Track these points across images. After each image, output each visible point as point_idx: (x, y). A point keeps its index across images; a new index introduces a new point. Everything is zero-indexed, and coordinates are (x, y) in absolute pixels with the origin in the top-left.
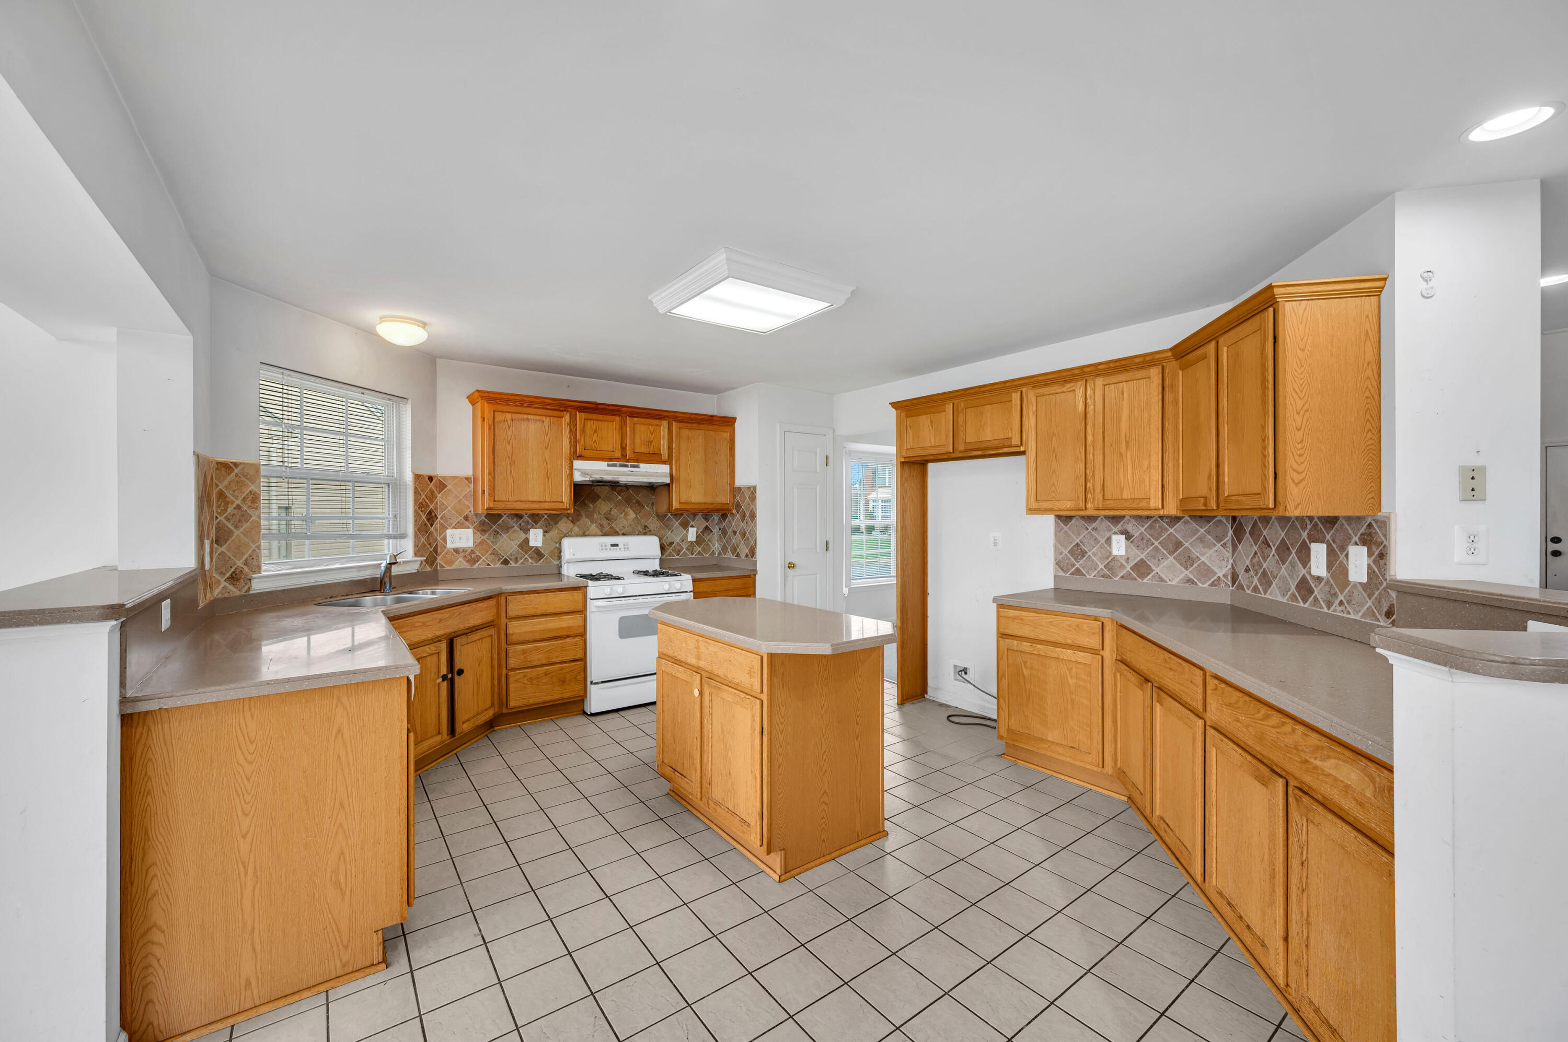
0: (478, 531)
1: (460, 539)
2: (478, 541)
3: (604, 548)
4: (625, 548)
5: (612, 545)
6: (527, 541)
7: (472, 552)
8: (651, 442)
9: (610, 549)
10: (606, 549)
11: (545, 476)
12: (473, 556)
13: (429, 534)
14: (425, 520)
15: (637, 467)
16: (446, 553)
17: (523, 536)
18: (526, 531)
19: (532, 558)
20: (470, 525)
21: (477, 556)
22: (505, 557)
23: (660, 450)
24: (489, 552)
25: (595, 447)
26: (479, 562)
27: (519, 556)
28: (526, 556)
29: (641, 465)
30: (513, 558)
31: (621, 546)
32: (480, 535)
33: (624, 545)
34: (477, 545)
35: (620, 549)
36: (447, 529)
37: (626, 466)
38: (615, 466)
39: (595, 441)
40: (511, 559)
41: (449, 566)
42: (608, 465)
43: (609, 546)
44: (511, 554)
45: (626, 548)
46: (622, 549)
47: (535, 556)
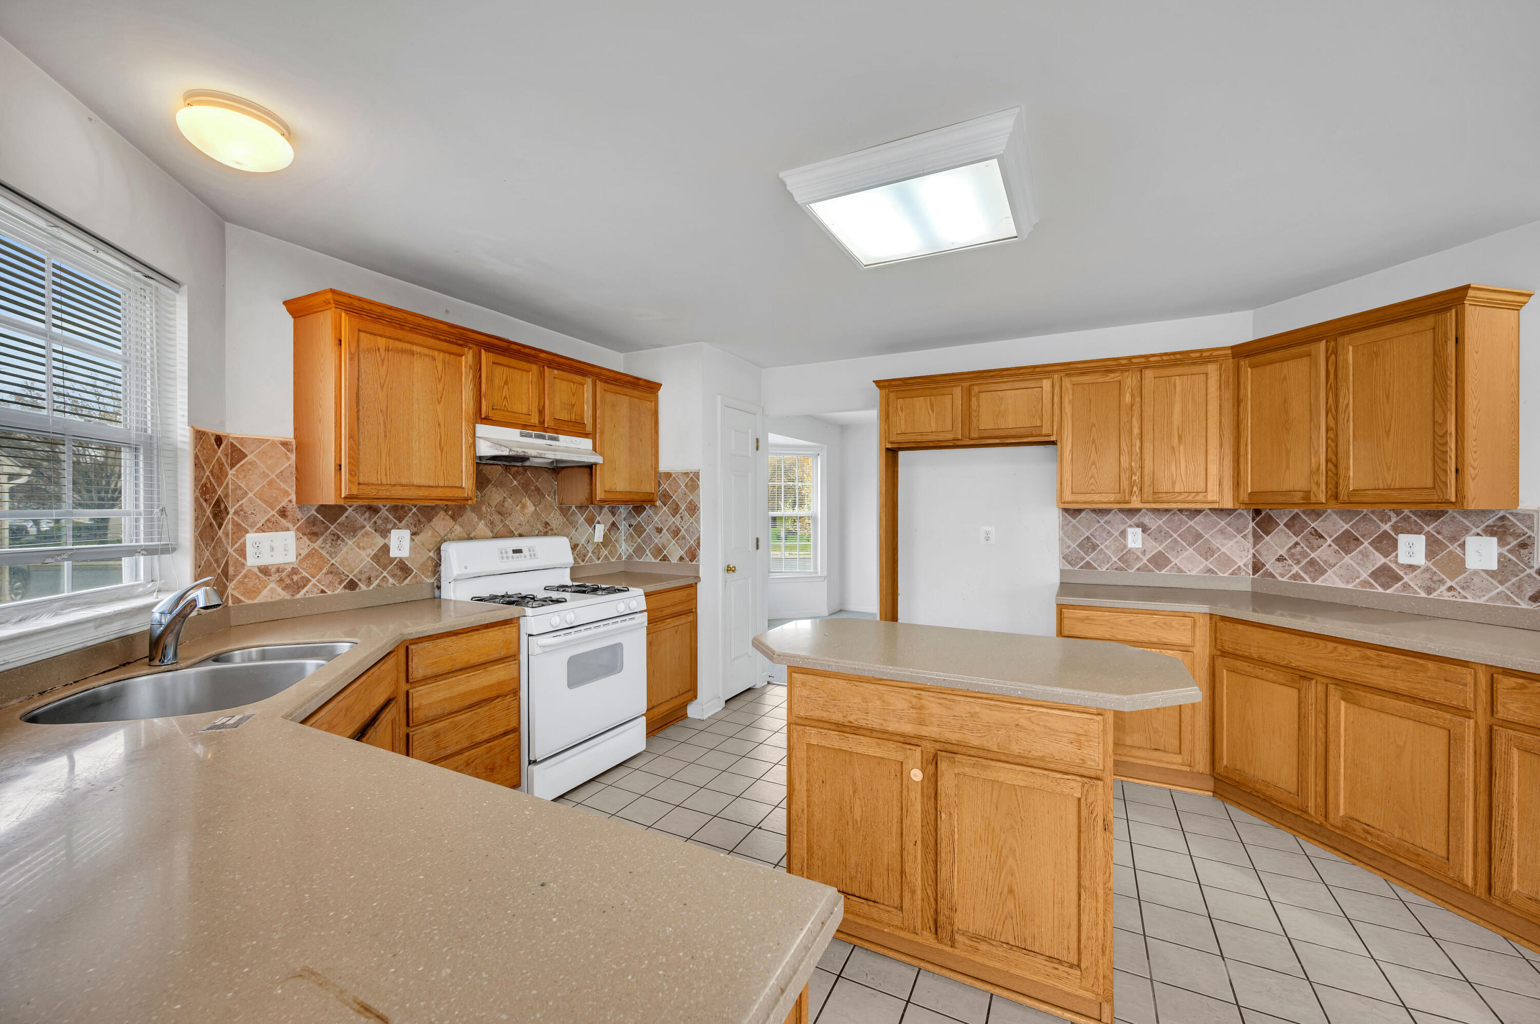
0: (304, 534)
1: (272, 549)
2: (304, 553)
3: (504, 555)
4: (531, 555)
5: (515, 551)
6: (386, 549)
7: (294, 571)
8: (573, 406)
9: (513, 558)
10: (507, 558)
11: (438, 445)
12: (295, 578)
13: (217, 543)
14: (211, 516)
15: (556, 439)
16: (246, 576)
17: (379, 541)
18: (385, 533)
19: (393, 576)
20: (290, 525)
21: (302, 578)
22: (351, 576)
23: (583, 418)
24: (324, 571)
25: (505, 406)
26: (306, 589)
27: (374, 574)
28: (385, 574)
29: (561, 437)
30: (363, 577)
31: (525, 552)
32: (308, 542)
33: (530, 550)
34: (303, 559)
35: (525, 557)
36: (247, 532)
37: (543, 437)
38: (531, 436)
39: (505, 398)
40: (360, 580)
41: (249, 598)
42: (522, 435)
43: (511, 553)
44: (360, 572)
45: (533, 556)
46: (528, 556)
47: (399, 573)
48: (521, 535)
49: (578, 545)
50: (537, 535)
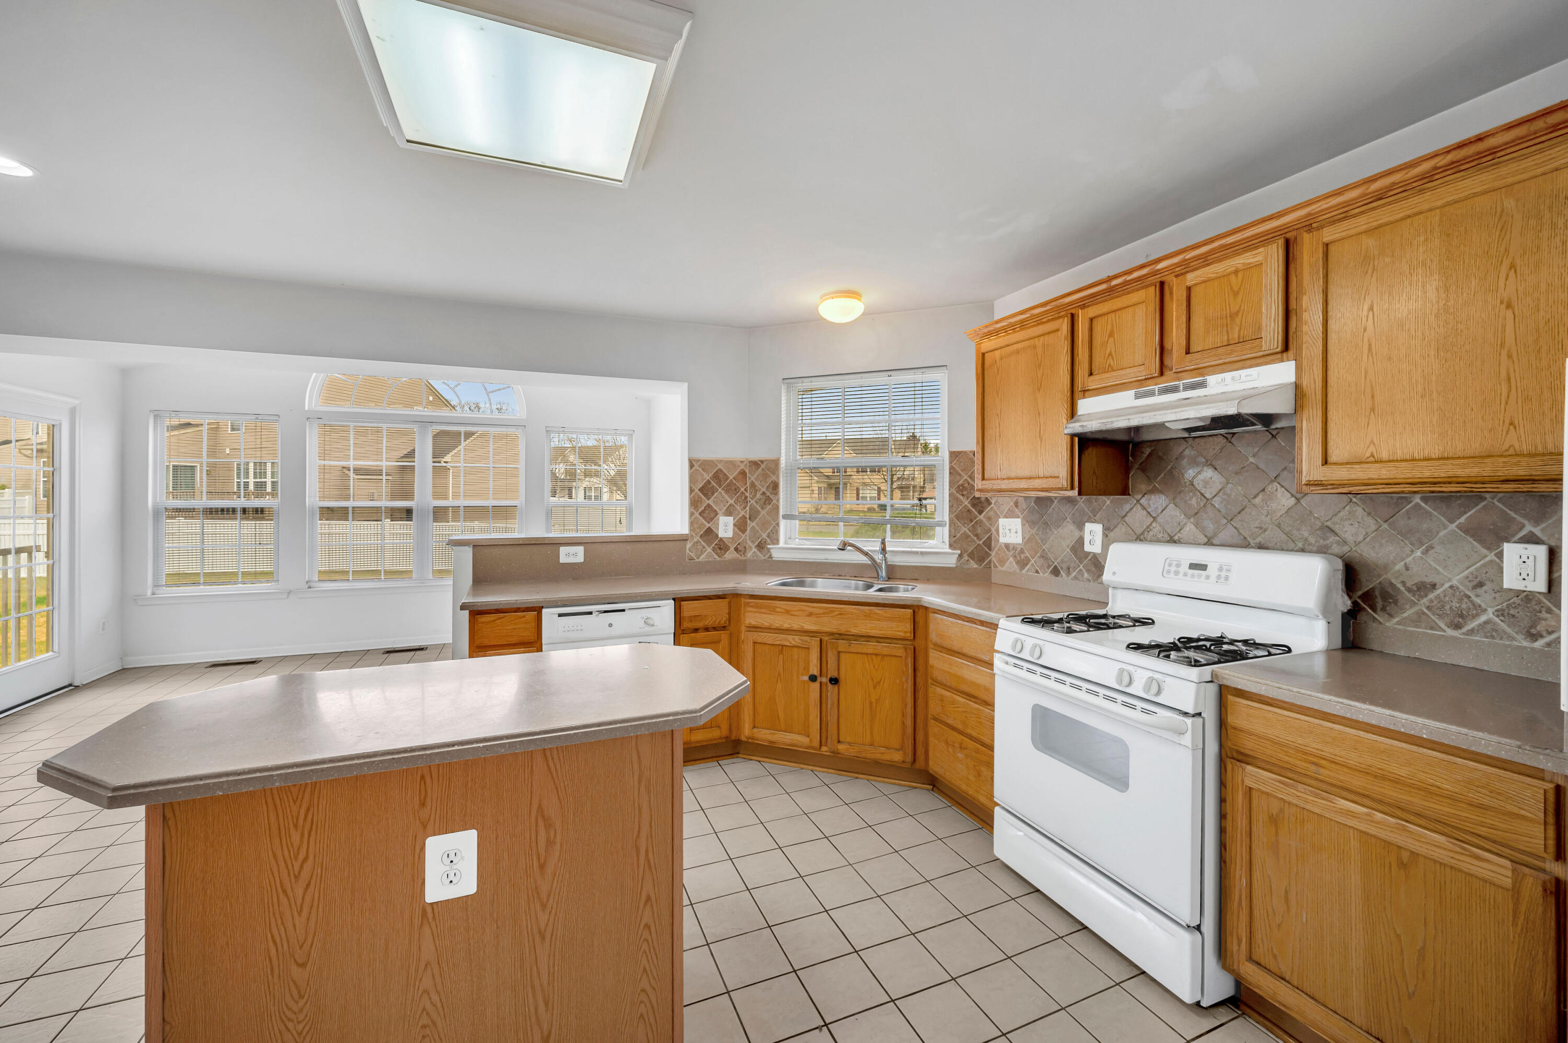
0: (1027, 522)
1: (1016, 532)
2: (1027, 537)
3: (1173, 569)
4: (1219, 577)
5: (1193, 566)
6: (1081, 541)
7: (1022, 551)
8: (1233, 316)
9: (1185, 575)
10: (1177, 573)
11: (1038, 435)
12: (1023, 556)
13: (976, 523)
14: (969, 505)
15: (1202, 385)
16: (999, 550)
17: (1077, 534)
18: (1081, 526)
19: (1088, 571)
20: (1019, 514)
21: (1026, 557)
22: (1056, 563)
23: (1259, 329)
24: (1039, 554)
25: (1109, 365)
26: (1028, 567)
27: (1072, 565)
28: (1081, 567)
29: (1212, 380)
30: (1064, 566)
31: (1212, 570)
32: (1029, 529)
33: (1221, 569)
34: (1028, 541)
35: (1208, 577)
36: (1000, 518)
37: (1175, 389)
38: (1151, 394)
39: (1110, 354)
40: (1062, 568)
41: (1000, 566)
42: (1138, 396)
43: (1185, 568)
44: (1062, 561)
46: (1213, 578)
47: (1094, 569)
48: (1261, 547)
49: (1434, 586)
50: (1303, 550)
